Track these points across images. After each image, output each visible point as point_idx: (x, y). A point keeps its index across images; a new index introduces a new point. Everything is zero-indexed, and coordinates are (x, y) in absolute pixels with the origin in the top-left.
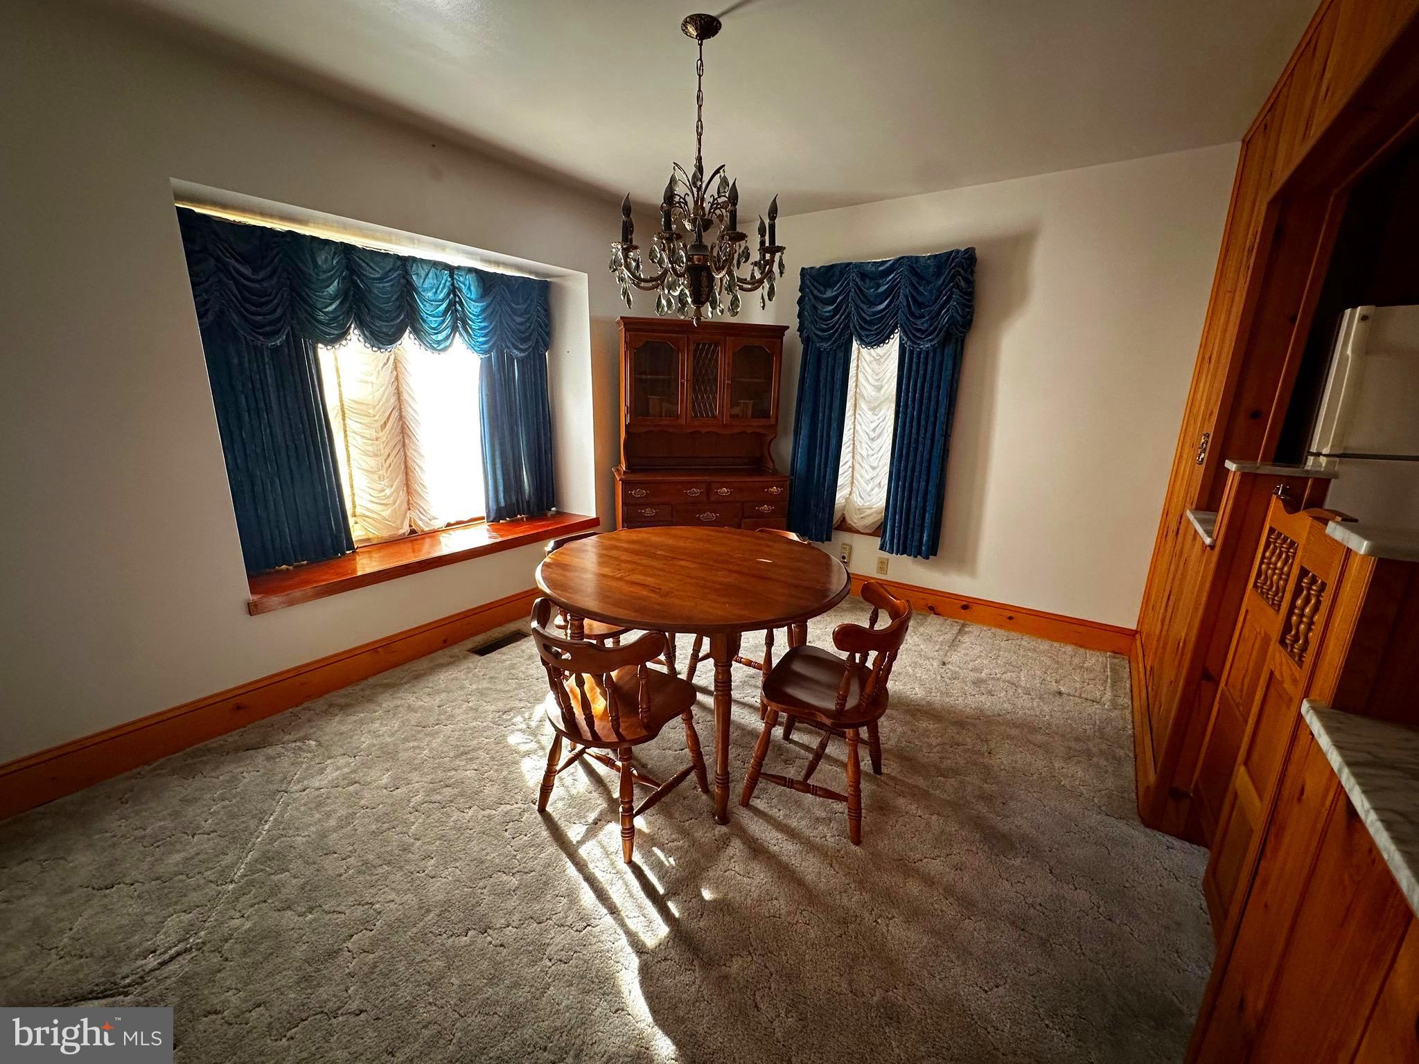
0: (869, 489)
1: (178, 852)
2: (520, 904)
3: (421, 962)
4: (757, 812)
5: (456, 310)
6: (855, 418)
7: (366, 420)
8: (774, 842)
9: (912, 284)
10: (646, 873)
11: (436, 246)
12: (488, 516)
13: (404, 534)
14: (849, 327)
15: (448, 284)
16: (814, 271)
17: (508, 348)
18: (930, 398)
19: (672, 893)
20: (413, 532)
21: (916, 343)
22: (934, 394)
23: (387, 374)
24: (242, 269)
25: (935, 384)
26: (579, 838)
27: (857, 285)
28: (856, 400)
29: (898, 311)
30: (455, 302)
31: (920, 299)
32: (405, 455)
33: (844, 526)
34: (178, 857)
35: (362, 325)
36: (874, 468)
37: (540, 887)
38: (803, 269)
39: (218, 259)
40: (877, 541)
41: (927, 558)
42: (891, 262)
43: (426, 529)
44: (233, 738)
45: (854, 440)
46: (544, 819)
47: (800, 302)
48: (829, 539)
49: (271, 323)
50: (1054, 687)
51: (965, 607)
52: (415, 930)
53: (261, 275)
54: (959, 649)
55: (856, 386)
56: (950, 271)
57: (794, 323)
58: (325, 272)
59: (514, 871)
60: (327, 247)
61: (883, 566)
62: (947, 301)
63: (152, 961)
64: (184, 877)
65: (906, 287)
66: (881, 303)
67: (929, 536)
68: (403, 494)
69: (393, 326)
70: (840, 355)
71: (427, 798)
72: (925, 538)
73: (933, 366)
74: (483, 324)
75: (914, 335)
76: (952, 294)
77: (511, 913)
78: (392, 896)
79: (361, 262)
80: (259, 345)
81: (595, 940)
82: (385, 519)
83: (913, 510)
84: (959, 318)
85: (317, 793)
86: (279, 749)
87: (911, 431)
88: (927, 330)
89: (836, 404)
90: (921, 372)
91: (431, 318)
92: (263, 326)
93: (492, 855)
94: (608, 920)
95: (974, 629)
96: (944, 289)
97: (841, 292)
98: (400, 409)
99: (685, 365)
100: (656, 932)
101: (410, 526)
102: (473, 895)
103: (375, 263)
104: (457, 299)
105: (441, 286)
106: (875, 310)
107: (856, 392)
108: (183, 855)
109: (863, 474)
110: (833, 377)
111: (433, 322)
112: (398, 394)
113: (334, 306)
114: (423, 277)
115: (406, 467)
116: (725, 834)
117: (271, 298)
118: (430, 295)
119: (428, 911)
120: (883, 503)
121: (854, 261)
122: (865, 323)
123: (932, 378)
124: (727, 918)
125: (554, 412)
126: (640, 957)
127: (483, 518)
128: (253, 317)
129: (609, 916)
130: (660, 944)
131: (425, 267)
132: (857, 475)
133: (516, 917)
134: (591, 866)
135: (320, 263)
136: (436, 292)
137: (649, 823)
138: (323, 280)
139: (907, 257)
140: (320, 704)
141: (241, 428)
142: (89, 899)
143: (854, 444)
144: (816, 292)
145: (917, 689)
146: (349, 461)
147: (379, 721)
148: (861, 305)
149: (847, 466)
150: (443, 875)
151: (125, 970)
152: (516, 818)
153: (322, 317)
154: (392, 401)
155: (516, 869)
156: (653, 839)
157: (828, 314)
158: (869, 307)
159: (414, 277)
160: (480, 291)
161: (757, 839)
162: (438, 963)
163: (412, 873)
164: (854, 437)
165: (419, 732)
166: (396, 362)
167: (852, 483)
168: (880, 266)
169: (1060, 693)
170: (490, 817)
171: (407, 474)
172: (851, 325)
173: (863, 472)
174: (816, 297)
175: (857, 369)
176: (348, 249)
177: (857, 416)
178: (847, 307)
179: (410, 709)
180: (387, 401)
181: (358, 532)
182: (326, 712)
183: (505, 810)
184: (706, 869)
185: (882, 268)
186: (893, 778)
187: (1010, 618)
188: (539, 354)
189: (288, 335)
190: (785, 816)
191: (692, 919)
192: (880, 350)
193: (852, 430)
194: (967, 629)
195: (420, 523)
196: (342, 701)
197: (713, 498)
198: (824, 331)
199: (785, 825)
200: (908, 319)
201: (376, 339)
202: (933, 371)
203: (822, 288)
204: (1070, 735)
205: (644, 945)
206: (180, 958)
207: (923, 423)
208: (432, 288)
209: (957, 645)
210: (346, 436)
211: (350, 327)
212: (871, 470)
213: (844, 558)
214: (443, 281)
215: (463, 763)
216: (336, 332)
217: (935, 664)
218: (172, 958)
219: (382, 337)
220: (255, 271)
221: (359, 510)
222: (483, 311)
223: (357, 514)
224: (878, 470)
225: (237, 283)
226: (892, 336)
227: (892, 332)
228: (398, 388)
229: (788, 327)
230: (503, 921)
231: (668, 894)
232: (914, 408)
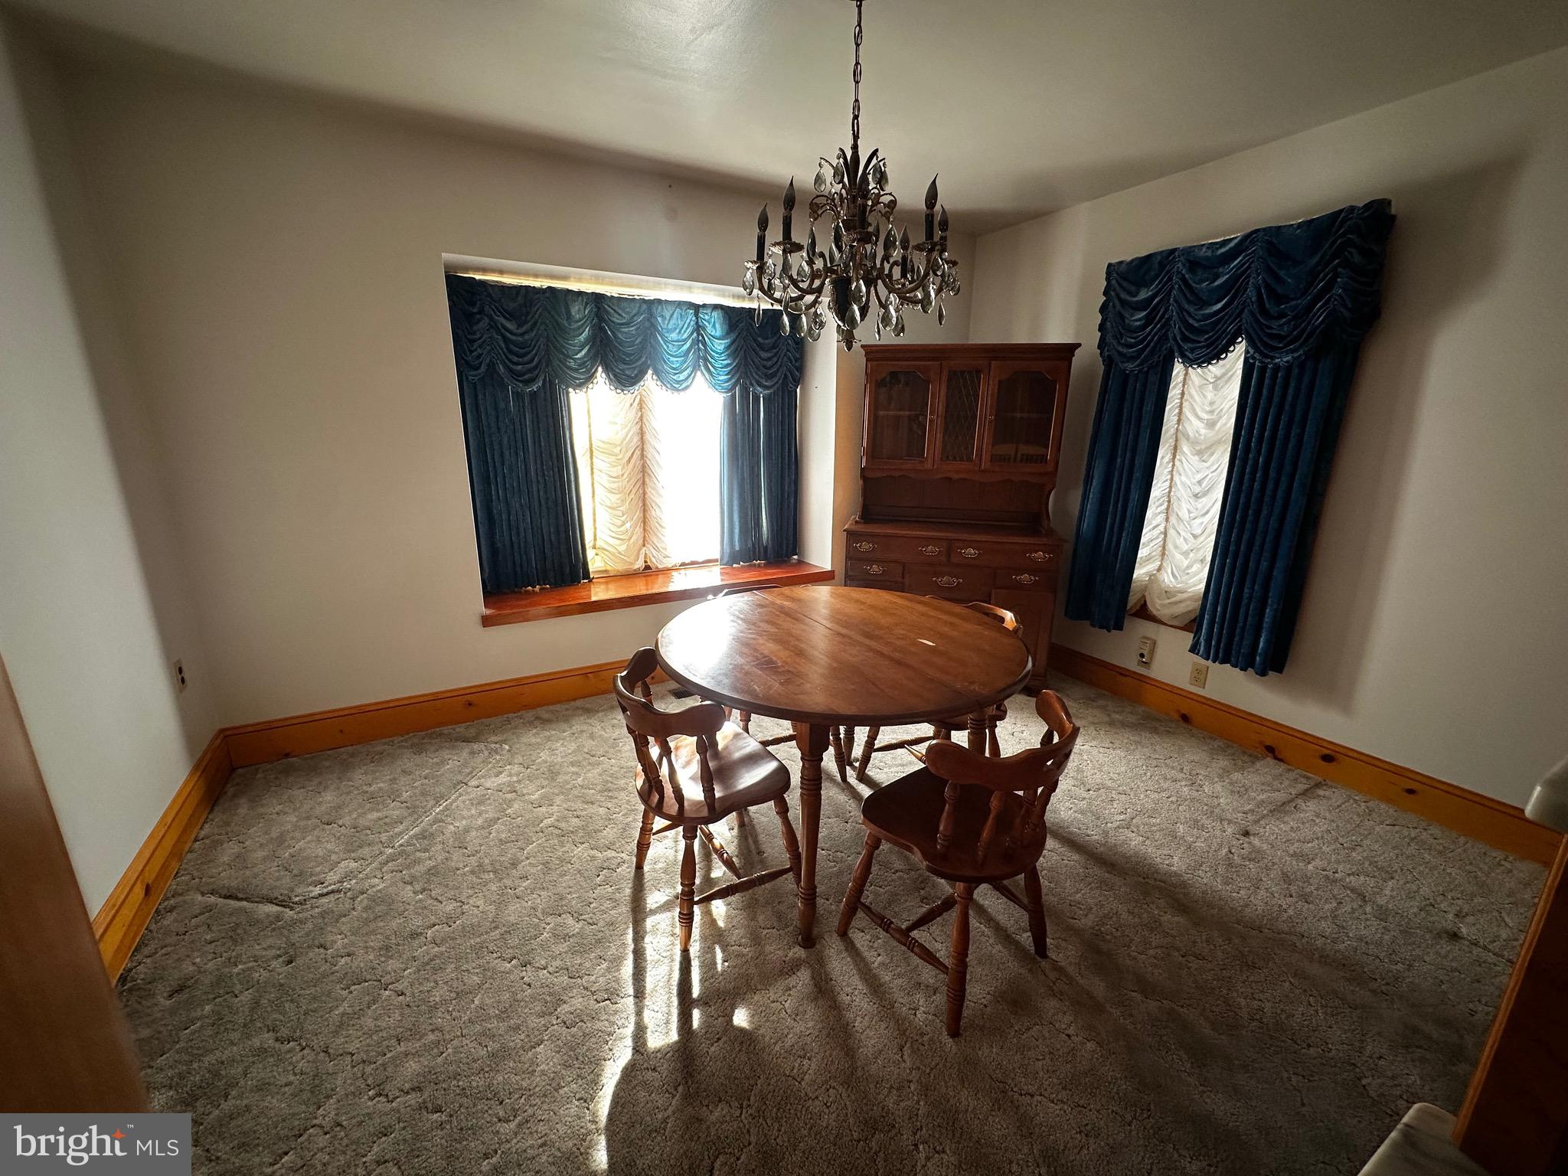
0: (1186, 563)
1: (378, 811)
2: (566, 952)
3: (464, 971)
4: (851, 947)
5: (699, 349)
6: (1174, 465)
7: (613, 458)
8: (849, 990)
9: (1269, 270)
10: (692, 969)
11: (682, 287)
12: (722, 559)
13: (639, 569)
14: (1167, 339)
15: (692, 323)
16: (1123, 265)
17: (752, 385)
18: (1287, 438)
19: (704, 1002)
20: (647, 568)
21: (1266, 356)
22: (1295, 431)
23: (633, 414)
24: (508, 325)
25: (1298, 418)
26: (654, 906)
27: (1184, 280)
28: (1176, 441)
29: (1242, 311)
30: (698, 341)
31: (1280, 290)
32: (644, 493)
33: (1143, 612)
34: (375, 815)
35: (607, 369)
36: (1195, 537)
37: (594, 944)
38: (1110, 265)
39: (491, 318)
40: (1188, 638)
41: (1262, 673)
42: (1236, 241)
43: (660, 566)
44: (460, 729)
45: (1169, 496)
46: (635, 876)
47: (1103, 309)
48: (1119, 626)
49: (530, 371)
50: (1449, 921)
51: (1328, 759)
52: (478, 940)
53: (520, 331)
54: (1286, 819)
55: (1179, 421)
56: (1334, 242)
57: (1090, 340)
58: (578, 322)
59: (581, 918)
60: (580, 298)
61: (1199, 676)
62: (1327, 288)
63: (317, 890)
64: (369, 832)
65: (1259, 275)
66: (1216, 303)
67: (1268, 642)
68: (639, 530)
69: (635, 368)
70: (1153, 378)
71: (556, 824)
72: (1261, 645)
73: (1298, 389)
74: (726, 362)
75: (1266, 345)
76: (1336, 275)
77: (554, 958)
78: (480, 903)
79: (609, 309)
80: (520, 390)
81: (606, 1017)
82: (620, 553)
83: (1245, 601)
84: (1346, 313)
85: (485, 792)
86: (482, 746)
87: (1251, 487)
88: (1288, 336)
89: (1144, 444)
90: (1276, 400)
91: (672, 359)
92: (524, 374)
93: (574, 896)
94: (630, 1002)
95: (1336, 796)
96: (1323, 270)
97: (1161, 289)
98: (643, 450)
99: (937, 398)
100: (662, 1035)
101: (646, 562)
102: (536, 927)
103: (620, 308)
104: (701, 338)
105: (686, 326)
106: (1207, 311)
107: (1177, 429)
108: (380, 814)
109: (1179, 541)
110: (1140, 409)
111: (675, 362)
112: (642, 433)
113: (583, 352)
114: (668, 318)
115: (644, 505)
116: (799, 959)
117: (530, 348)
118: (674, 336)
119: (496, 928)
120: (1202, 586)
121: (1181, 246)
122: (1192, 333)
123: (1293, 406)
124: (744, 1058)
125: (801, 452)
126: (633, 1055)
127: (716, 561)
128: (513, 367)
129: (631, 999)
130: (659, 1051)
131: (669, 308)
132: (1170, 546)
133: (558, 963)
134: (647, 939)
135: (573, 314)
136: (680, 332)
137: (728, 917)
138: (574, 330)
139: (1264, 229)
140: (529, 715)
141: (503, 464)
142: (316, 827)
143: (1169, 501)
144: (1124, 296)
145: (1176, 859)
146: (593, 497)
147: (561, 742)
148: (1186, 306)
149: (1156, 532)
150: (526, 899)
151: (299, 891)
152: (613, 867)
153: (572, 364)
154: (635, 440)
155: (583, 917)
156: (720, 935)
157: (1138, 323)
158: (1200, 309)
159: (659, 319)
160: (726, 327)
161: (831, 980)
162: (475, 978)
163: (506, 887)
164: (1170, 492)
165: (585, 759)
166: (641, 401)
167: (1163, 554)
168: (1220, 248)
169: (1455, 936)
170: (593, 859)
171: (644, 511)
172: (1170, 336)
173: (1180, 541)
174: (1122, 302)
175: (1182, 398)
176: (598, 298)
177: (1177, 463)
178: (1166, 310)
179: (592, 737)
180: (632, 438)
181: (595, 563)
182: (531, 723)
183: (610, 855)
184: (755, 991)
185: (1223, 250)
186: (1060, 970)
187: (1411, 791)
188: (789, 391)
189: (544, 380)
190: (882, 964)
191: (707, 1039)
192: (1214, 369)
193: (1168, 483)
194: (1321, 792)
195: (653, 560)
196: (546, 716)
197: (955, 559)
198: (1131, 346)
199: (875, 976)
200: (1257, 321)
201: (620, 382)
202: (1296, 397)
203: (1133, 289)
204: (1431, 1010)
205: (645, 1044)
206: (332, 895)
207: (1272, 474)
208: (676, 329)
209: (1286, 813)
210: (592, 473)
211: (596, 370)
212: (1193, 540)
213: (1142, 656)
214: (688, 321)
215: (603, 799)
216: (582, 377)
217: (1229, 831)
218: (327, 894)
219: (625, 378)
220: (520, 326)
221: (599, 543)
222: (727, 348)
223: (597, 546)
224: (1201, 539)
225: (504, 337)
226: (1232, 349)
227: (1232, 342)
228: (641, 428)
229: (1079, 345)
230: (543, 962)
231: (699, 1001)
232: (1259, 452)
